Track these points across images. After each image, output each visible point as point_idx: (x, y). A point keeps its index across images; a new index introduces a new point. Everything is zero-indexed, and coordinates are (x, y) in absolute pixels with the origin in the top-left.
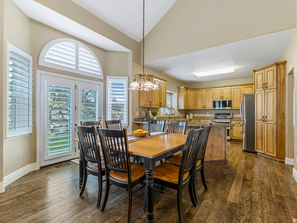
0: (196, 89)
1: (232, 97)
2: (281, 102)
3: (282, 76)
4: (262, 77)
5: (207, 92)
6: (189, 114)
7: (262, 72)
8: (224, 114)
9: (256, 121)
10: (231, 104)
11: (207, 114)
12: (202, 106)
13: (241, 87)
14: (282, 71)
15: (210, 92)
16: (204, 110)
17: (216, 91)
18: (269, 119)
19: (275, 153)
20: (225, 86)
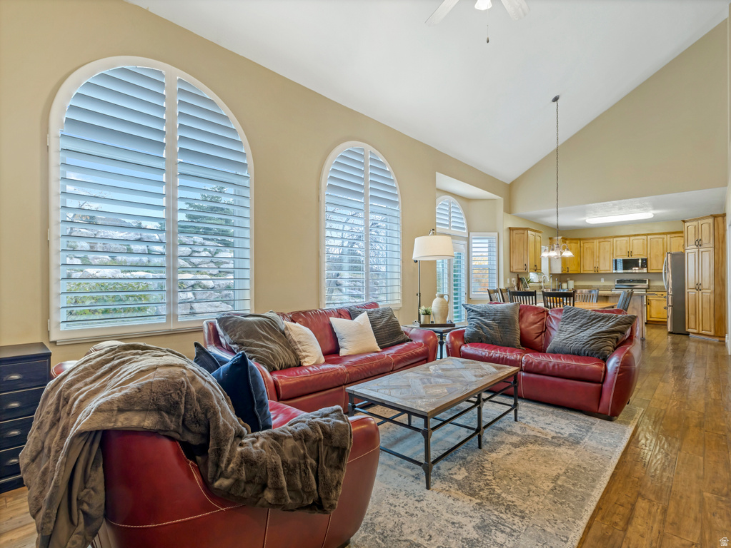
0: (580, 239)
1: (649, 252)
2: (720, 265)
3: (721, 232)
4: (695, 231)
5: (601, 244)
6: (567, 282)
7: (695, 223)
8: (633, 280)
9: (687, 291)
10: (647, 264)
11: (600, 280)
12: (592, 269)
13: (665, 236)
14: (721, 226)
15: (606, 245)
16: (597, 275)
17: (618, 242)
18: (704, 287)
19: (713, 330)
20: (635, 235)
